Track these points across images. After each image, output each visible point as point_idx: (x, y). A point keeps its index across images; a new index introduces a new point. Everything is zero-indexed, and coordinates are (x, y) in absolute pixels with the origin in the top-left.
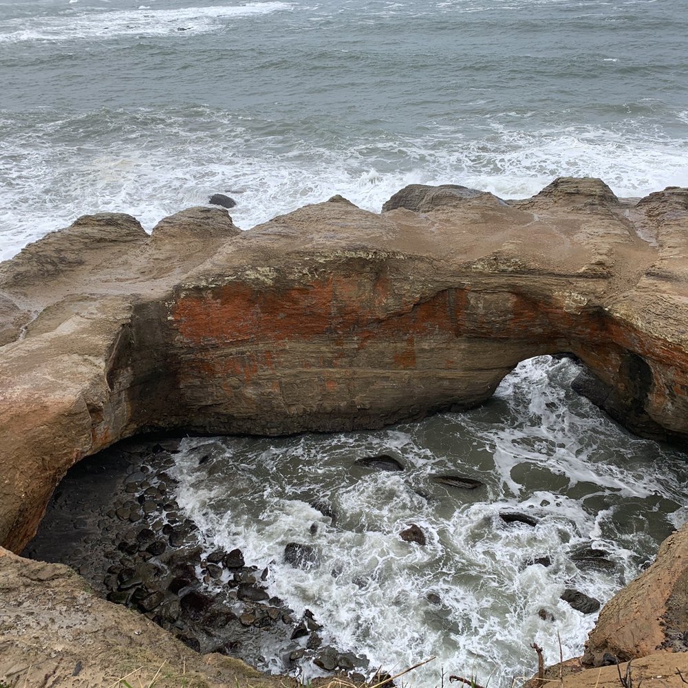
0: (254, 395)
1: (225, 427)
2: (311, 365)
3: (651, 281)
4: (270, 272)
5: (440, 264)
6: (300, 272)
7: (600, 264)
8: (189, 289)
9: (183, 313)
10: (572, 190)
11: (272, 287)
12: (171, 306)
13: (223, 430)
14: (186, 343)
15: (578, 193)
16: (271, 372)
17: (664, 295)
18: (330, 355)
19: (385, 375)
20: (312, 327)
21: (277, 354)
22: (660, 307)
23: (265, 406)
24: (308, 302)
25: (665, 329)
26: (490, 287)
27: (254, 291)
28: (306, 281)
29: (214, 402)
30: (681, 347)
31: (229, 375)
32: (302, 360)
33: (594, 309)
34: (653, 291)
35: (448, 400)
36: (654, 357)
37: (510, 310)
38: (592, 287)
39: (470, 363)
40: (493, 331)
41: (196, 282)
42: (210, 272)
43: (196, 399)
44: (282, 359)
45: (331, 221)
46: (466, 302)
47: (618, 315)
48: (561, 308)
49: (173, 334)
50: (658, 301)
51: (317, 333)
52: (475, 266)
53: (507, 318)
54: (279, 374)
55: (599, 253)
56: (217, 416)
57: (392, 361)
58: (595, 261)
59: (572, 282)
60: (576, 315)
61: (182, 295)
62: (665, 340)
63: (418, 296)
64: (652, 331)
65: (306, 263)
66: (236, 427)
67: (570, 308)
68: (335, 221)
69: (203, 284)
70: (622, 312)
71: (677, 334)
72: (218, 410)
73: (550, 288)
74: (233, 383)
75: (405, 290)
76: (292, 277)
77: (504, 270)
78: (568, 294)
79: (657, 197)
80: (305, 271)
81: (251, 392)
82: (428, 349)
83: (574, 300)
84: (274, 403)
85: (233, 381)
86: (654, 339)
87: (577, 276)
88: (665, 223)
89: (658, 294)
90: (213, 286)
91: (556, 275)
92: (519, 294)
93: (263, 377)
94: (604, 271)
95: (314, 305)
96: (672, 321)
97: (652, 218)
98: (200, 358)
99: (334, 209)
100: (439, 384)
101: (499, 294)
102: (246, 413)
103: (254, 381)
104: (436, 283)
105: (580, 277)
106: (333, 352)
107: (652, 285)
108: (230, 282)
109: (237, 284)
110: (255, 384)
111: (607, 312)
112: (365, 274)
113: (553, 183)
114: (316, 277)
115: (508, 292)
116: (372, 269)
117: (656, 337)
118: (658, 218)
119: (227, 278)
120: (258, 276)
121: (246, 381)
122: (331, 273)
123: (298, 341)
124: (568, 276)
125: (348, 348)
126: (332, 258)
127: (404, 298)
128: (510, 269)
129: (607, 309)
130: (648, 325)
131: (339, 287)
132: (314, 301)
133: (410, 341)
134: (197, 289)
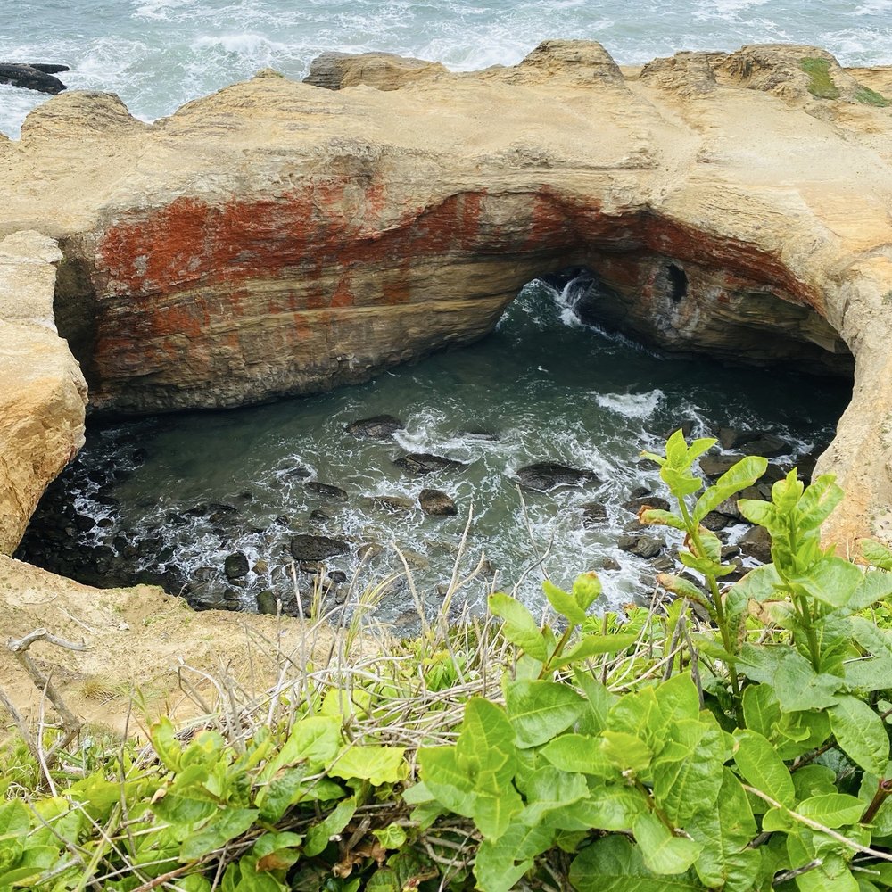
0: (205, 355)
1: (164, 404)
2: (278, 310)
3: (706, 170)
4: (228, 181)
5: (447, 161)
6: (268, 180)
7: (643, 151)
8: (124, 212)
9: (117, 248)
10: (572, 57)
11: (232, 202)
12: (98, 238)
13: (162, 407)
14: (121, 291)
15: (578, 61)
16: (227, 322)
17: (727, 185)
18: (304, 293)
19: (372, 314)
20: (284, 256)
21: (235, 297)
22: (725, 200)
23: (220, 370)
24: (281, 221)
25: (735, 226)
26: (511, 188)
27: (209, 210)
28: (278, 193)
29: (153, 371)
30: (755, 246)
31: (173, 332)
32: (267, 302)
33: (638, 208)
34: (711, 181)
35: (446, 338)
36: (701, 262)
37: (533, 216)
38: (635, 181)
39: (473, 290)
40: (509, 246)
41: (134, 201)
42: (149, 186)
43: (128, 368)
44: (241, 304)
45: (286, 105)
46: (480, 210)
47: (669, 213)
48: (597, 210)
49: (104, 279)
50: (720, 193)
51: (289, 264)
52: (493, 161)
53: (529, 228)
54: (238, 325)
55: (638, 138)
56: (153, 389)
57: (383, 295)
58: (636, 148)
59: (612, 176)
60: (617, 217)
61: (115, 223)
62: (735, 239)
63: (423, 205)
64: (718, 229)
65: (277, 167)
66: (180, 401)
67: (609, 209)
68: (291, 105)
69: (143, 204)
70: (675, 209)
71: (751, 230)
72: (156, 381)
73: (585, 185)
74: (178, 342)
75: (406, 197)
76: (257, 187)
77: (529, 164)
78: (606, 192)
79: (666, 64)
80: (277, 178)
81: (201, 351)
82: (425, 275)
83: (616, 199)
84: (232, 364)
85: (178, 339)
86: (719, 239)
87: (617, 168)
88: (693, 97)
89: (719, 185)
90: (158, 206)
91: (591, 168)
92: (545, 195)
93: (218, 330)
94: (647, 161)
95: (287, 226)
96: (743, 216)
97: (670, 91)
98: (138, 310)
99: (282, 89)
100: (435, 320)
101: (521, 197)
102: (194, 381)
103: (206, 336)
104: (445, 187)
105: (621, 168)
106: (307, 290)
107: (709, 173)
108: (179, 198)
109: (188, 202)
110: (207, 341)
111: (656, 211)
112: (354, 178)
113: (539, 48)
114: (289, 187)
115: (533, 193)
116: (363, 170)
117: (723, 236)
118: (679, 91)
119: (174, 193)
120: (213, 188)
121: (195, 338)
122: (311, 178)
123: (263, 278)
124: (606, 169)
125: (328, 281)
126: (312, 157)
127: (405, 208)
128: (535, 163)
129: (655, 207)
130: (712, 222)
131: (323, 198)
132: (289, 220)
133: (404, 267)
134: (137, 211)
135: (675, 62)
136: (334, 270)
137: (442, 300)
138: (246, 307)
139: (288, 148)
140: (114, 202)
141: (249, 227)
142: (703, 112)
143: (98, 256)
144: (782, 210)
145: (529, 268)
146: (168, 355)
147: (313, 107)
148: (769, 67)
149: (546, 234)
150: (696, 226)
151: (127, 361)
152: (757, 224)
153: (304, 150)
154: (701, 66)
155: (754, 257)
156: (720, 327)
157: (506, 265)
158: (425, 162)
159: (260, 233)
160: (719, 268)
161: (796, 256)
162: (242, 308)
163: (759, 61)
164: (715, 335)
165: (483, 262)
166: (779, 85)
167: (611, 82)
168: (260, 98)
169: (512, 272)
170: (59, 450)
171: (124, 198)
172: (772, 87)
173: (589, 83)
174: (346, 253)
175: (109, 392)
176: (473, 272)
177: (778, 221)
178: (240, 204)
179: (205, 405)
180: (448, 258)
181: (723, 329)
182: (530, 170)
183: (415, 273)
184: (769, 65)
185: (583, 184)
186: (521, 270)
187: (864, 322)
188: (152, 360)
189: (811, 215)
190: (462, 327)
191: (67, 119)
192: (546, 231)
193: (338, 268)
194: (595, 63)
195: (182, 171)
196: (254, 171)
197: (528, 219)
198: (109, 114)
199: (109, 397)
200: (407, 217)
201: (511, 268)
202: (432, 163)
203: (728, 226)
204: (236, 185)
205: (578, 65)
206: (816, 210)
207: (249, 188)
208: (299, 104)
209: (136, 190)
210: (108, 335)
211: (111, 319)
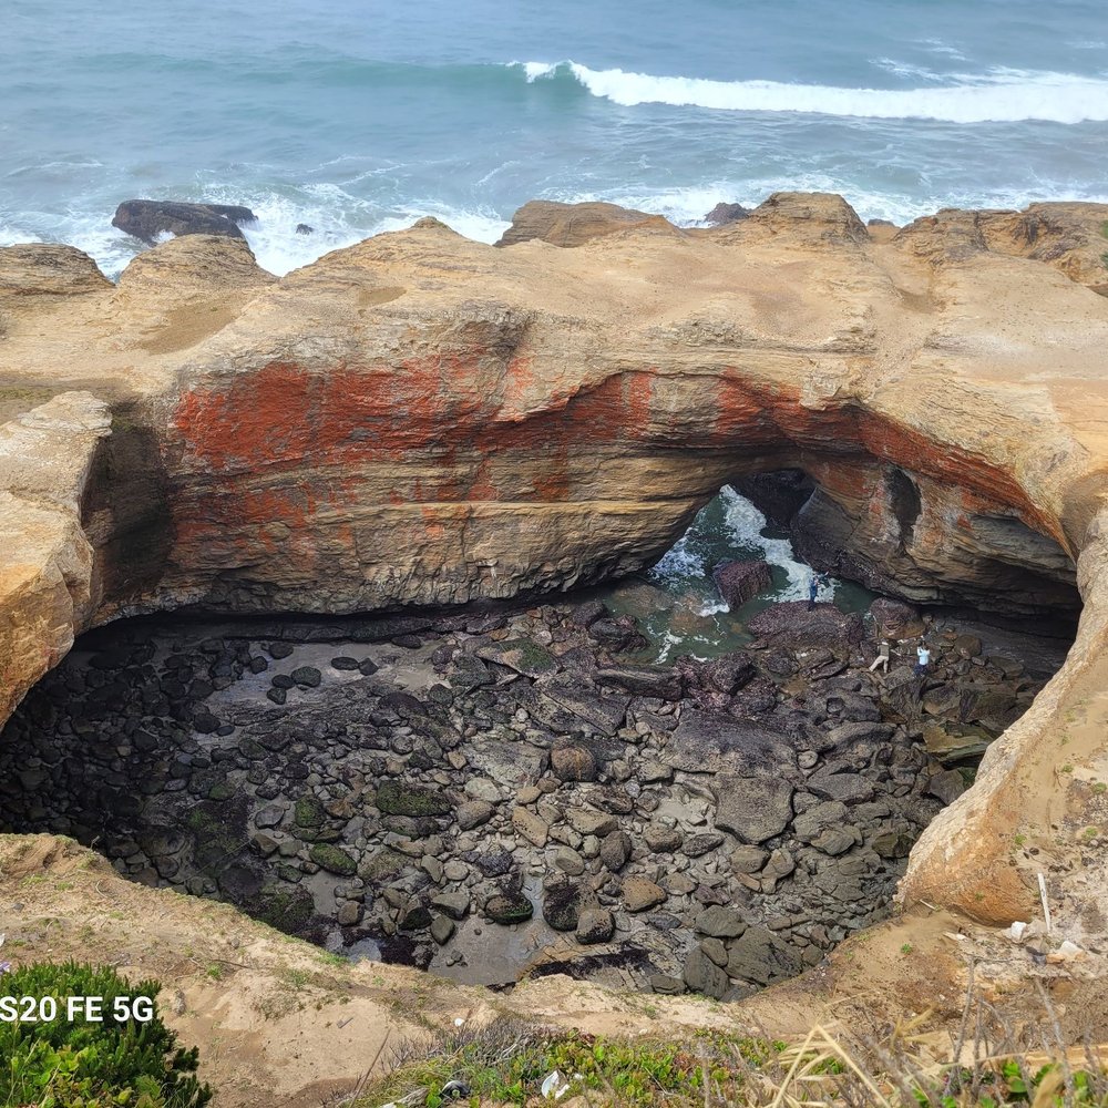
0: (310, 549)
1: (262, 604)
2: (402, 500)
3: (934, 357)
4: (337, 346)
5: (610, 333)
6: (386, 346)
7: (856, 331)
8: (202, 376)
9: (194, 417)
10: (801, 214)
11: (341, 371)
12: (172, 404)
13: (259, 607)
14: (199, 468)
15: (808, 218)
16: (337, 512)
17: (955, 378)
18: (434, 482)
19: (521, 512)
20: (407, 437)
21: (347, 482)
22: (948, 398)
23: (329, 568)
24: (399, 396)
25: (957, 430)
26: (688, 369)
27: (310, 378)
28: (395, 361)
29: (246, 564)
30: (982, 458)
31: (270, 519)
32: (388, 491)
33: (846, 402)
34: (937, 371)
35: (616, 547)
36: (930, 473)
37: (718, 404)
38: (844, 367)
39: (650, 489)
40: (691, 438)
41: (215, 364)
42: (236, 347)
43: (215, 559)
44: (356, 491)
45: (429, 260)
46: (650, 393)
47: (883, 410)
48: (796, 401)
49: (177, 453)
50: (945, 388)
51: (413, 447)
52: (665, 336)
53: (713, 418)
54: (350, 515)
55: (852, 314)
56: (249, 585)
57: (532, 489)
58: (847, 327)
59: (814, 360)
60: (819, 412)
61: (192, 387)
62: (957, 447)
63: (577, 383)
64: (937, 434)
65: (396, 332)
66: (281, 602)
67: (810, 400)
68: (435, 260)
69: (226, 366)
70: (890, 405)
71: (976, 437)
72: (251, 576)
73: (779, 369)
74: (276, 532)
75: (556, 374)
76: (372, 354)
77: (711, 341)
78: (806, 379)
79: (926, 224)
80: (395, 345)
81: (305, 545)
82: (588, 468)
83: (816, 388)
84: (343, 561)
85: (276, 528)
86: (940, 446)
87: (820, 351)
88: (944, 266)
89: (946, 378)
90: (244, 370)
91: (789, 349)
92: (732, 380)
93: (325, 521)
94: (861, 343)
95: (408, 401)
96: (968, 418)
97: (921, 258)
98: (223, 491)
99: (430, 241)
100: (603, 523)
101: (701, 380)
102: (297, 579)
103: (311, 527)
104: (605, 364)
105: (826, 351)
106: (439, 477)
107: (934, 362)
108: (271, 363)
109: (284, 367)
110: (312, 531)
111: (867, 406)
112: (491, 349)
113: (768, 202)
114: (413, 354)
115: (716, 376)
116: (503, 340)
117: (944, 442)
118: (931, 258)
119: (266, 357)
120: (317, 352)
121: (300, 529)
122: (437, 347)
123: (383, 461)
124: (807, 350)
125: (462, 470)
126: (438, 322)
127: (555, 386)
128: (719, 340)
129: (866, 402)
130: (930, 424)
131: (451, 370)
132: (410, 395)
133: (561, 457)
134: (218, 375)
135: (935, 221)
136: (470, 456)
137: (610, 499)
138: (362, 495)
139: (410, 310)
140: (192, 363)
141: (362, 401)
142: (953, 284)
143: (171, 425)
144: (1019, 413)
145: (724, 467)
146: (264, 546)
147: (458, 264)
148: (1059, 230)
149: (737, 427)
150: (914, 427)
151: (215, 551)
152: (985, 428)
153: (431, 311)
154: (966, 228)
155: (983, 472)
156: (967, 559)
157: (692, 462)
158: (582, 334)
159: (376, 408)
160: (954, 483)
161: (1031, 474)
162: (356, 496)
163: (1046, 223)
164: (961, 569)
165: (661, 456)
166: (1067, 253)
167: (842, 245)
168: (402, 251)
169: (700, 471)
170: (32, 654)
171: (204, 360)
172: (1058, 256)
173: (815, 244)
174: (485, 436)
175: (195, 585)
176: (648, 468)
177: (1012, 427)
178: (351, 373)
179: (311, 609)
180: (615, 449)
181: (971, 562)
182: (712, 348)
183: (575, 465)
184: (1058, 228)
185: (778, 368)
186: (712, 469)
187: (1097, 567)
188: (244, 551)
189: (1056, 421)
190: (636, 535)
191: (172, 266)
192: (736, 423)
193: (476, 454)
194: (829, 222)
195: (280, 331)
196: (369, 335)
197: (710, 407)
198: (227, 262)
199: (196, 591)
200: (557, 398)
201: (698, 466)
202: (590, 334)
203: (949, 431)
204: (345, 350)
205: (807, 224)
206: (1064, 416)
207: (361, 355)
208: (443, 260)
209: (220, 350)
210: (188, 518)
211: (189, 500)
